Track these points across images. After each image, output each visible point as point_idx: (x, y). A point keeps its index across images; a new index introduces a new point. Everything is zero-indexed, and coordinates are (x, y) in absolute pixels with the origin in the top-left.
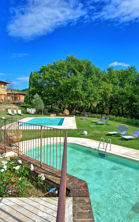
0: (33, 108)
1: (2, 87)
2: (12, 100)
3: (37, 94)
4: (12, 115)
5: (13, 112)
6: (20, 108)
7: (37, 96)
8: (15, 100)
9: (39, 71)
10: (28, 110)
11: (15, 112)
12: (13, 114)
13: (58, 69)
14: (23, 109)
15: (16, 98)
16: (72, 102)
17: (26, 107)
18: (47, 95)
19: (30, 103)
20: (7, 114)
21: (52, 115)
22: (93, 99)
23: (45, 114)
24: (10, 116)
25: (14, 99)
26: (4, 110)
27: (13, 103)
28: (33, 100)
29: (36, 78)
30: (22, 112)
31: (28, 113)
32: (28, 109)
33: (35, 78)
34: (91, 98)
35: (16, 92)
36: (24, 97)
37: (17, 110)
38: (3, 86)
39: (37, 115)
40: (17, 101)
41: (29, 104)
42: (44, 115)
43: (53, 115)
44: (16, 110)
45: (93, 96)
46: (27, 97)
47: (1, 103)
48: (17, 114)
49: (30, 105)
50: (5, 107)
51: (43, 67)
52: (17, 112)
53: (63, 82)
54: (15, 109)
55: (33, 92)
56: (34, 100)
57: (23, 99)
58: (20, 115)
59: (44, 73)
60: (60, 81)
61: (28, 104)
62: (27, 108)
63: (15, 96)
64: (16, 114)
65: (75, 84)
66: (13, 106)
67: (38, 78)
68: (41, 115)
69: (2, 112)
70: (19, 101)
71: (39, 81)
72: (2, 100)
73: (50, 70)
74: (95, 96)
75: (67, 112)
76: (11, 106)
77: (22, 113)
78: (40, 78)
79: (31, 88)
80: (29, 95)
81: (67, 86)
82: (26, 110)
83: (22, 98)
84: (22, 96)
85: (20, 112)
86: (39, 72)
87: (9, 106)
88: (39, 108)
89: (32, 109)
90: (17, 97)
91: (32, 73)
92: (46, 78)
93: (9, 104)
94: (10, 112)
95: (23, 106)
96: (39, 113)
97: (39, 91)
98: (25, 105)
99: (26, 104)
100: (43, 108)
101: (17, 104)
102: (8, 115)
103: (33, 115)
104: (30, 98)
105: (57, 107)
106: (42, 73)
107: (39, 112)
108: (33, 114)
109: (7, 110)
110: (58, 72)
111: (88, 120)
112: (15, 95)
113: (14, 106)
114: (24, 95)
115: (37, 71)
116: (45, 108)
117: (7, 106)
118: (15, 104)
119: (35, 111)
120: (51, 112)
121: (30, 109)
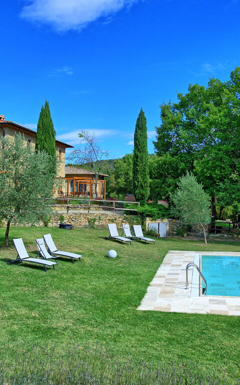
0: (163, 217)
4: (124, 243)
6: (125, 218)
10: (150, 224)
11: (128, 233)
12: (121, 238)
17: (143, 216)
26: (85, 222)
29: (172, 126)
32: (148, 221)
41: (150, 205)
48: (133, 239)
49: (155, 210)
50: (86, 215)
61: (147, 207)
62: (148, 219)
64: (130, 239)
76: (96, 210)
82: (144, 223)
85: (139, 231)
86: (176, 107)
89: (159, 221)
91: (142, 114)
95: (135, 213)
96: (183, 236)
98: (140, 209)
99: (143, 205)
107: (183, 232)
108: (163, 238)
109: (91, 224)
117: (91, 212)
119: (168, 227)
120: (217, 233)
121: (155, 220)
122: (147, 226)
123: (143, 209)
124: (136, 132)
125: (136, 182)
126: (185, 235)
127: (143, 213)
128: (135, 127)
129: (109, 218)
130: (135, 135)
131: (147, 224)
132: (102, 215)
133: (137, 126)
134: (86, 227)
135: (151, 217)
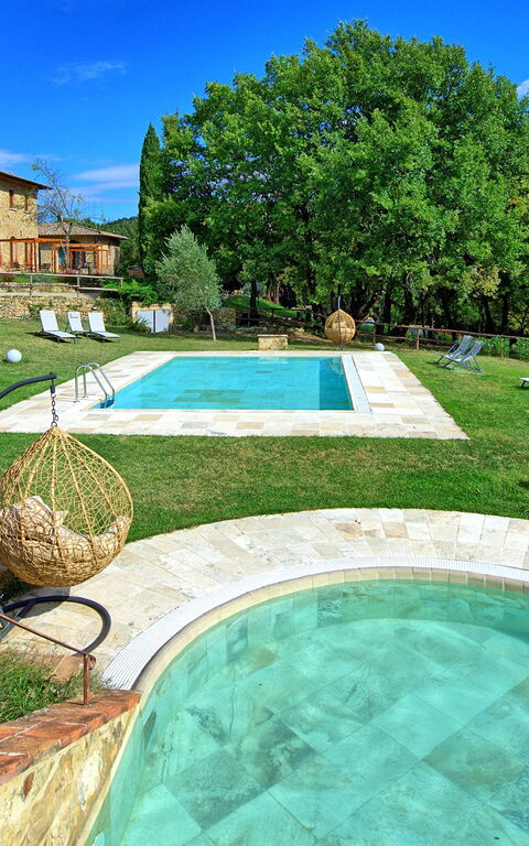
0: (161, 300)
1: (15, 203)
2: (63, 267)
3: (185, 229)
4: (62, 341)
5: (63, 322)
6: (98, 304)
7: (182, 239)
8: (74, 268)
9: (191, 115)
10: (139, 312)
11: (76, 326)
12: (62, 335)
13: (291, 96)
14: (115, 308)
15: (77, 259)
16: (372, 271)
17: (127, 300)
18: (232, 233)
19: (150, 278)
20: (37, 335)
21: (266, 341)
22: (486, 251)
23: (225, 335)
24: (50, 342)
25: (68, 259)
26: (23, 311)
27: (66, 280)
28: (166, 260)
29: (177, 152)
30: (111, 324)
31: (137, 329)
32: (136, 307)
33: (172, 147)
34: (472, 247)
35: (78, 231)
36: (117, 252)
37: (84, 313)
38: (18, 198)
39: (185, 342)
40: (85, 271)
41: (140, 281)
42: (217, 338)
43: (271, 340)
44: (77, 314)
45: (489, 237)
46: (128, 251)
47: (8, 278)
48: (84, 335)
49: (147, 289)
50: (25, 298)
51: (211, 90)
52: (85, 322)
53: (320, 161)
54: (75, 309)
55: (162, 223)
56: (168, 263)
57: (111, 262)
58: (100, 339)
59: (217, 124)
60: (304, 160)
61: (135, 285)
62: (135, 304)
63: (75, 247)
64: (79, 335)
65: (388, 166)
66: (63, 295)
67: (184, 152)
68: (202, 342)
69: (12, 323)
70: (94, 271)
71: (192, 165)
72: (16, 265)
73: (252, 100)
74: (500, 235)
75: (342, 324)
76: (58, 291)
77: (108, 329)
78: (196, 149)
79: (150, 200)
80: (141, 240)
81: (345, 182)
82: (128, 311)
83: (107, 257)
84: (105, 247)
85: (97, 323)
86: (189, 120)
87: (46, 295)
88: (194, 305)
89: (155, 307)
90: (84, 254)
91: (151, 131)
92: (227, 147)
93: (48, 283)
94: (49, 322)
95: (114, 295)
96: (192, 331)
97: (191, 216)
98: (123, 287)
99: (128, 281)
100: (215, 302)
101: (85, 282)
102: (42, 342)
103: (165, 342)
104: (143, 254)
105: (273, 299)
106: (208, 124)
107: (193, 325)
108: (161, 335)
109: (34, 314)
110: (296, 109)
111: (484, 373)
112: (72, 242)
113: (72, 295)
114: (114, 241)
115: (181, 116)
116: (224, 304)
117: (35, 293)
118: (72, 281)
119: (172, 318)
120: (251, 326)
121: (149, 306)
122: (134, 316)
123: (128, 287)
124: (142, 162)
125: (144, 247)
126: (196, 330)
127: (127, 294)
128: (141, 154)
129: (68, 303)
130: (142, 168)
131: (134, 312)
132: (55, 298)
133: (144, 151)
134: (24, 318)
135: (141, 301)
